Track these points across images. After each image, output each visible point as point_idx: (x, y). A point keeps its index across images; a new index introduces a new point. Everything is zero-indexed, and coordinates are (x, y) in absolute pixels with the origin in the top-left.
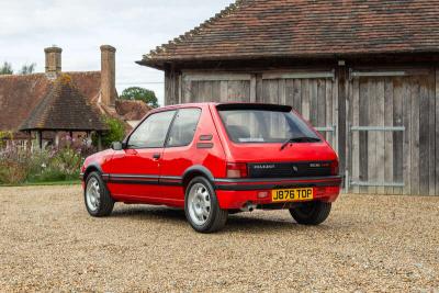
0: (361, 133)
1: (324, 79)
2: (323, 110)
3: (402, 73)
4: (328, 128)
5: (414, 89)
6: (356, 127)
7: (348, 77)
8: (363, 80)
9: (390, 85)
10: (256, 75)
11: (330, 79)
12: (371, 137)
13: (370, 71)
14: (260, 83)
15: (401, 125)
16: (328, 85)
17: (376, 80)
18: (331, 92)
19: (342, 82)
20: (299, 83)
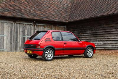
1: (30, 25)
2: (30, 32)
3: (46, 25)
5: (48, 29)
7: (35, 25)
8: (39, 26)
9: (44, 27)
10: (14, 22)
11: (32, 25)
13: (40, 24)
14: (15, 24)
16: (31, 26)
17: (41, 26)
18: (32, 28)
19: (34, 26)
20: (25, 25)
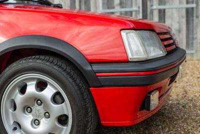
0: (160, 11)
4: (134, 8)
6: (156, 6)
12: (167, 14)
15: (193, 3)
